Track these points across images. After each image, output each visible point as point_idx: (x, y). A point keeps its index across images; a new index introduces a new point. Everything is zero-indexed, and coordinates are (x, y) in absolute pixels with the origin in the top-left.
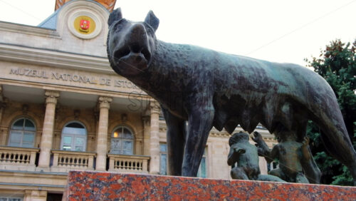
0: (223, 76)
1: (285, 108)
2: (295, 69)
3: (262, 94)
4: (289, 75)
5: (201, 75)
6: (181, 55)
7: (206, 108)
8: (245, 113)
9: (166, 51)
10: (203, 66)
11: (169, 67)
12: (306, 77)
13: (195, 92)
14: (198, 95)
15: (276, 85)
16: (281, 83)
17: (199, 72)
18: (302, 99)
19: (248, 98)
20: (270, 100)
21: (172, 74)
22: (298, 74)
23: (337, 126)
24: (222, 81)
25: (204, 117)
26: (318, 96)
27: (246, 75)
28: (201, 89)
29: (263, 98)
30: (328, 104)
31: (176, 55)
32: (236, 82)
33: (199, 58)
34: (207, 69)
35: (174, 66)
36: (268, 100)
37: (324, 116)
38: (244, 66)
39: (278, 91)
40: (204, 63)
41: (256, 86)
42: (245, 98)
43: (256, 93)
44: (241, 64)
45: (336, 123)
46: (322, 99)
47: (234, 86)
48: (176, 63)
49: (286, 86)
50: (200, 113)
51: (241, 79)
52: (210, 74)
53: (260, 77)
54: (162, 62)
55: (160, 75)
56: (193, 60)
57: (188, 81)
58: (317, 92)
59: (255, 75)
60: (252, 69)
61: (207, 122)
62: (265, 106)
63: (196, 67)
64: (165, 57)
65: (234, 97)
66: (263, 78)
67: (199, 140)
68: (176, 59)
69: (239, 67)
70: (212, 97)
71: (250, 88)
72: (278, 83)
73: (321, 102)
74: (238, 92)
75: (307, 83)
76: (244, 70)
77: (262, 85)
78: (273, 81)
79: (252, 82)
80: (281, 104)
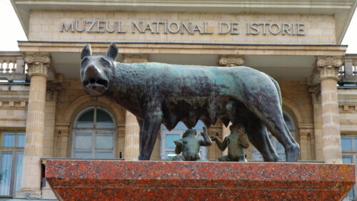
0: (170, 87)
1: (229, 106)
2: (237, 73)
3: (204, 98)
4: (231, 78)
5: (151, 89)
6: (137, 74)
7: (155, 113)
8: (191, 114)
9: (124, 73)
10: (153, 81)
11: (127, 85)
12: (243, 79)
13: (147, 102)
14: (149, 104)
15: (218, 89)
16: (223, 86)
17: (149, 87)
18: (240, 98)
19: (192, 102)
20: (213, 102)
21: (130, 90)
22: (238, 77)
23: (268, 118)
24: (168, 92)
25: (152, 121)
26: (250, 95)
27: (188, 85)
28: (151, 100)
29: (206, 101)
30: (260, 101)
31: (133, 75)
32: (180, 91)
33: (150, 75)
34: (156, 83)
35: (131, 84)
36: (211, 102)
37: (256, 111)
38: (188, 77)
39: (220, 94)
40: (153, 79)
41: (198, 92)
42: (189, 102)
43: (198, 98)
44: (185, 76)
45: (267, 115)
46: (254, 97)
47: (178, 94)
48: (132, 81)
49: (228, 88)
50: (149, 118)
51: (184, 88)
52: (158, 87)
53: (202, 84)
54: (121, 82)
55: (120, 92)
56: (146, 77)
57: (142, 94)
58: (251, 91)
59: (197, 83)
60: (195, 78)
61: (155, 124)
62: (209, 107)
63: (147, 83)
64: (123, 78)
65: (179, 102)
66: (204, 85)
67: (149, 138)
68: (133, 79)
69: (184, 78)
70: (160, 105)
71: (191, 94)
72: (219, 87)
73: (252, 99)
74: (182, 98)
75: (244, 85)
76: (187, 80)
77: (203, 90)
78: (215, 85)
79: (193, 89)
80: (225, 103)
